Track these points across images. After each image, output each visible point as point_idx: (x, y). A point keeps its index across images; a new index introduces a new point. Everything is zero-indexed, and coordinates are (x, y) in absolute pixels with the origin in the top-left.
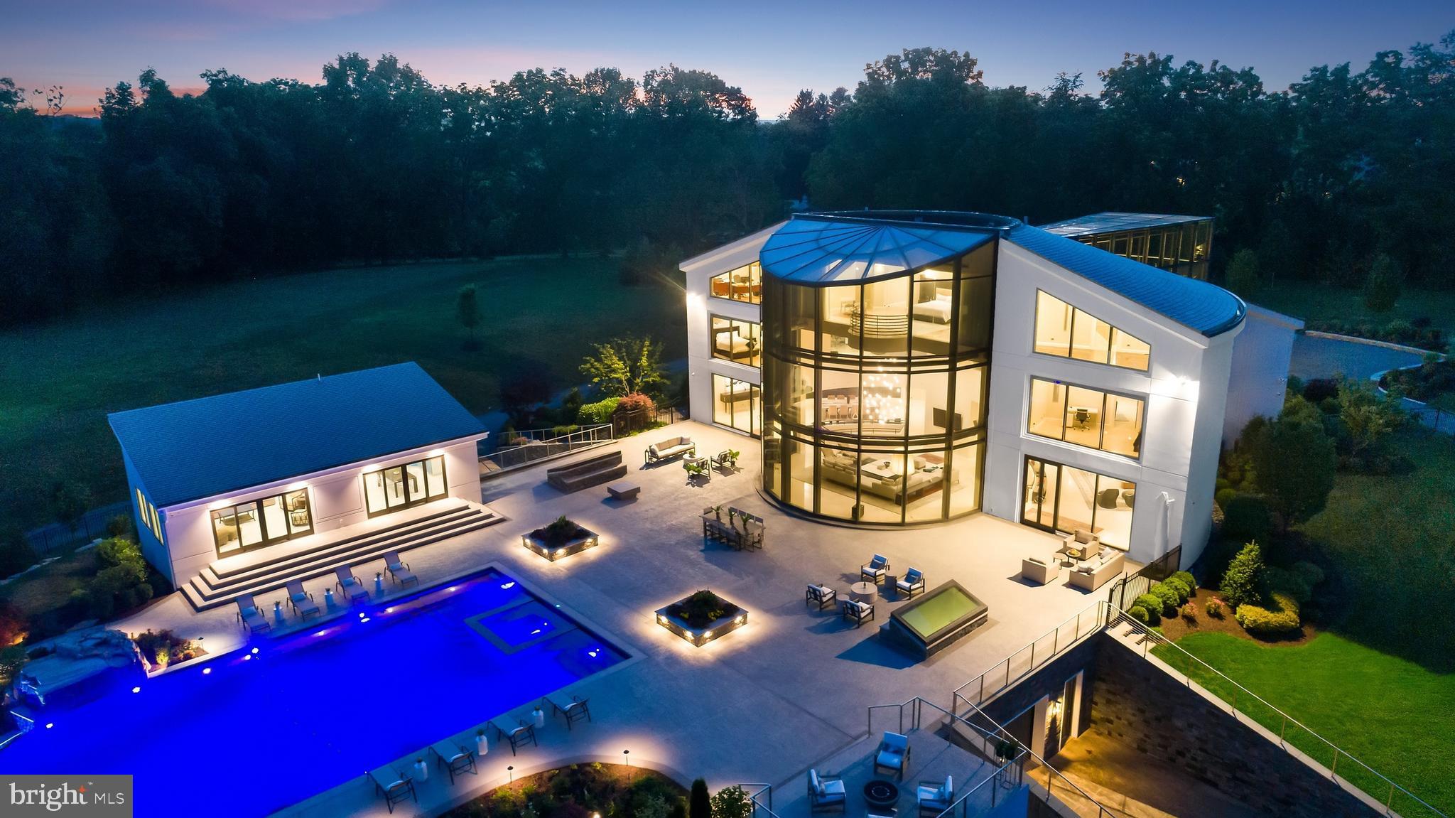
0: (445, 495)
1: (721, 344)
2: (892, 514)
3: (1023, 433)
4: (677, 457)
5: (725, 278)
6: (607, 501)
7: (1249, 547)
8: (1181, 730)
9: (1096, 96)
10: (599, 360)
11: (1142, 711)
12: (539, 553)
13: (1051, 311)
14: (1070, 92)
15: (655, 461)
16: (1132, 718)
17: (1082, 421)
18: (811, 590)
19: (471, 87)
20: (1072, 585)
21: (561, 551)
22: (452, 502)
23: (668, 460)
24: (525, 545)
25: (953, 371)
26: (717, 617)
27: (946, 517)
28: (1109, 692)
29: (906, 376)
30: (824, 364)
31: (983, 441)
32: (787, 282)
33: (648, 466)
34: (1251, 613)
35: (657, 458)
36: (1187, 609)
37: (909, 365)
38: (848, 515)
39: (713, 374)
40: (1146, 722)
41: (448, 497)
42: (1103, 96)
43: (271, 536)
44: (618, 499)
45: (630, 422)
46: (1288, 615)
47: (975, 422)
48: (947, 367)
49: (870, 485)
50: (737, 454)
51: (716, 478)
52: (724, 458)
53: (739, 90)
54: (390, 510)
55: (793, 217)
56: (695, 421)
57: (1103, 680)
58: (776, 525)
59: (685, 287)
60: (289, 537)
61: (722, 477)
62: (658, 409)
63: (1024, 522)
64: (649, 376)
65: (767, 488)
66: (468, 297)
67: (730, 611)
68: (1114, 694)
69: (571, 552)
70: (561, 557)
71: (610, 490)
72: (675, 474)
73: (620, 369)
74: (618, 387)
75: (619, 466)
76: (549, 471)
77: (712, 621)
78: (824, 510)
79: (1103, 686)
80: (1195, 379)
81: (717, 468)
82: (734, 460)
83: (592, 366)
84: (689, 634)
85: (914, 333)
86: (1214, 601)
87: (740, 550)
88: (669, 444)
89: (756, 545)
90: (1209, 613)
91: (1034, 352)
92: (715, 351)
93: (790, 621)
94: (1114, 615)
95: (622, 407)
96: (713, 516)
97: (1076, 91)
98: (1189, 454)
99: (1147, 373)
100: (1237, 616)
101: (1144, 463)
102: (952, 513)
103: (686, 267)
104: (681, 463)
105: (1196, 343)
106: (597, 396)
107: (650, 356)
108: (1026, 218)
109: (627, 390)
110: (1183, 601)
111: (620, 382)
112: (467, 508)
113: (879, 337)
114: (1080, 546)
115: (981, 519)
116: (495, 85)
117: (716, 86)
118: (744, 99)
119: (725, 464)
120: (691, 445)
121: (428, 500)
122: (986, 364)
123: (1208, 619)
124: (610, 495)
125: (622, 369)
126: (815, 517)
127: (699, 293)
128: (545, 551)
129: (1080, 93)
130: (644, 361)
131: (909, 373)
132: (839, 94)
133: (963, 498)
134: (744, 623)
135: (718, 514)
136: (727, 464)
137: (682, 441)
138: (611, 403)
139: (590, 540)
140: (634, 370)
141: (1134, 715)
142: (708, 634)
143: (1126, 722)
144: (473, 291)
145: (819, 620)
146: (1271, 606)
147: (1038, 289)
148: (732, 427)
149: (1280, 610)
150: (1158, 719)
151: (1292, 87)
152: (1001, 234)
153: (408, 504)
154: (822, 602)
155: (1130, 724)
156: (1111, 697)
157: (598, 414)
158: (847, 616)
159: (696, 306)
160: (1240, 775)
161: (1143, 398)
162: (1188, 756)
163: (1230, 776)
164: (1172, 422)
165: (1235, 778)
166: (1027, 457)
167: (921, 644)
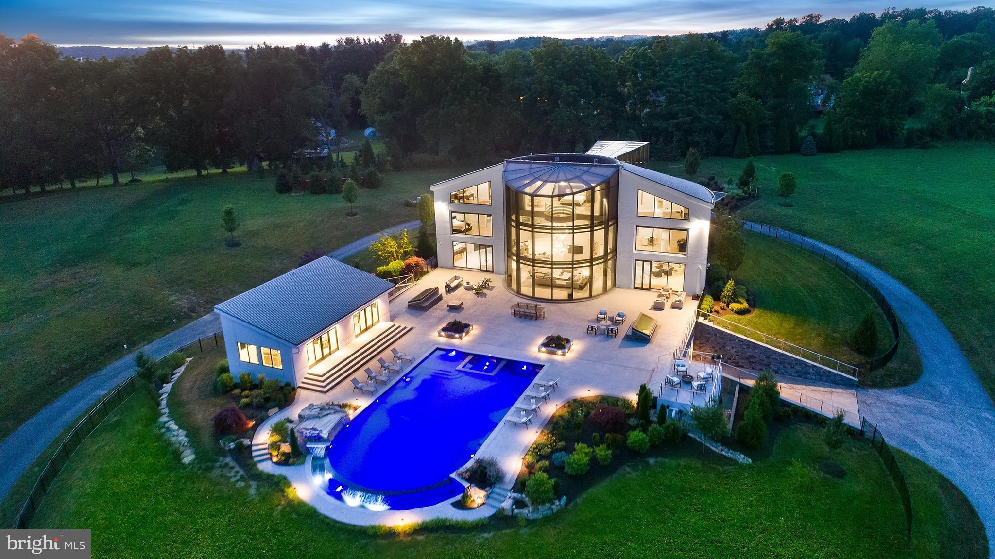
2: (585, 294)
3: (634, 251)
5: (460, 193)
7: (730, 281)
8: (729, 350)
11: (713, 347)
12: (454, 338)
15: (449, 289)
18: (588, 327)
20: (673, 307)
21: (464, 334)
23: (456, 288)
25: (606, 228)
26: (565, 344)
27: (606, 291)
28: (700, 343)
31: (615, 256)
33: (448, 292)
34: (735, 306)
35: (450, 287)
36: (715, 308)
38: (568, 297)
39: (453, 242)
41: (380, 323)
44: (454, 309)
46: (745, 305)
48: (604, 227)
50: (490, 279)
51: (487, 292)
56: (442, 268)
57: (698, 340)
58: (542, 307)
59: (434, 198)
61: (491, 292)
62: (425, 264)
63: (635, 288)
66: (229, 213)
67: (566, 340)
68: (702, 344)
69: (467, 334)
70: (465, 336)
72: (466, 293)
73: (392, 245)
75: (439, 294)
78: (556, 297)
79: (698, 342)
80: (708, 220)
82: (489, 283)
84: (558, 352)
86: (721, 305)
88: (452, 280)
90: (720, 309)
91: (637, 216)
92: (455, 231)
94: (695, 315)
95: (406, 265)
98: (707, 250)
99: (687, 219)
100: (730, 308)
101: (688, 256)
102: (608, 289)
103: (432, 189)
104: (462, 288)
110: (713, 306)
111: (392, 253)
115: (617, 290)
120: (461, 279)
122: (616, 223)
123: (722, 311)
124: (449, 308)
126: (558, 301)
127: (444, 201)
128: (457, 335)
135: (519, 306)
137: (456, 278)
142: (565, 351)
146: (739, 302)
147: (638, 189)
148: (467, 268)
149: (742, 303)
156: (701, 345)
157: (394, 271)
159: (441, 209)
160: (751, 360)
161: (687, 230)
162: (732, 359)
163: (748, 362)
164: (699, 238)
165: (749, 362)
166: (636, 260)
167: (647, 337)
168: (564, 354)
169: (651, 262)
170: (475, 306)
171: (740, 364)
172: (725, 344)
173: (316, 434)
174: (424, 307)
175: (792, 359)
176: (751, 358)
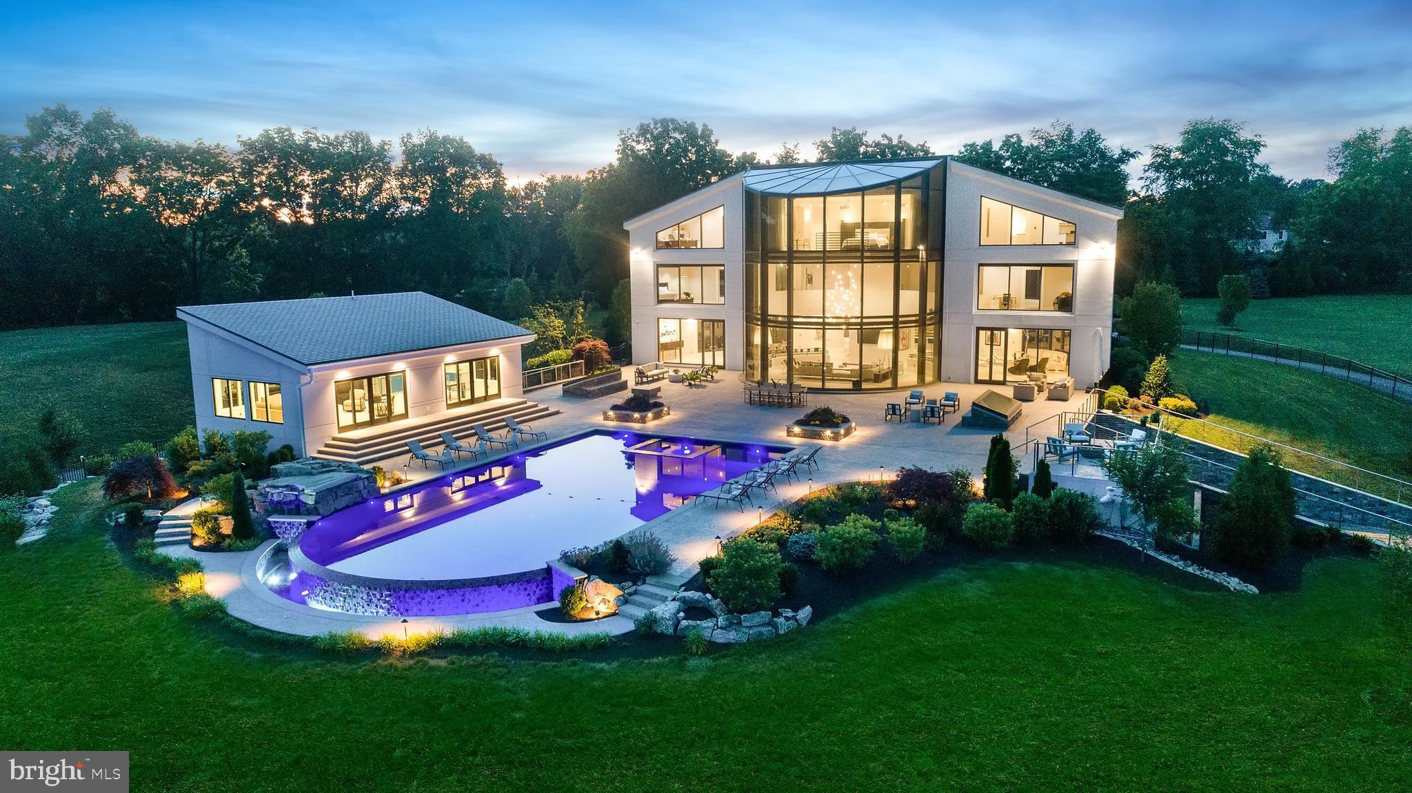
0: (498, 396)
3: (974, 311)
7: (1159, 359)
12: (627, 420)
18: (890, 407)
20: (1051, 399)
21: (650, 415)
22: (505, 400)
24: (606, 418)
26: (840, 423)
27: (923, 382)
31: (940, 323)
33: (639, 383)
34: (1170, 401)
38: (850, 386)
39: (657, 318)
41: (500, 397)
43: (376, 415)
45: (592, 361)
52: (707, 372)
54: (461, 402)
56: (638, 365)
59: (628, 242)
60: (389, 418)
63: (979, 381)
67: (846, 419)
76: (563, 386)
77: (837, 424)
78: (829, 386)
80: (1112, 242)
81: (704, 380)
82: (714, 374)
83: (531, 325)
84: (827, 433)
90: (1143, 407)
91: (980, 246)
98: (1111, 298)
99: (1073, 244)
100: (1161, 406)
101: (1077, 313)
104: (666, 381)
105: (1114, 216)
107: (583, 316)
112: (521, 404)
114: (1035, 383)
115: (944, 385)
120: (666, 369)
121: (485, 398)
122: (941, 260)
126: (824, 390)
127: (645, 247)
128: (637, 415)
130: (580, 319)
134: (855, 429)
136: (708, 378)
138: (561, 352)
142: (839, 432)
146: (1178, 398)
147: (981, 196)
148: (682, 363)
149: (1181, 399)
153: (473, 401)
157: (555, 360)
158: (926, 417)
159: (640, 260)
161: (1071, 265)
164: (1097, 277)
166: (978, 329)
167: (1004, 419)
168: (836, 437)
169: (1005, 330)
170: (682, 395)
173: (293, 498)
174: (589, 392)
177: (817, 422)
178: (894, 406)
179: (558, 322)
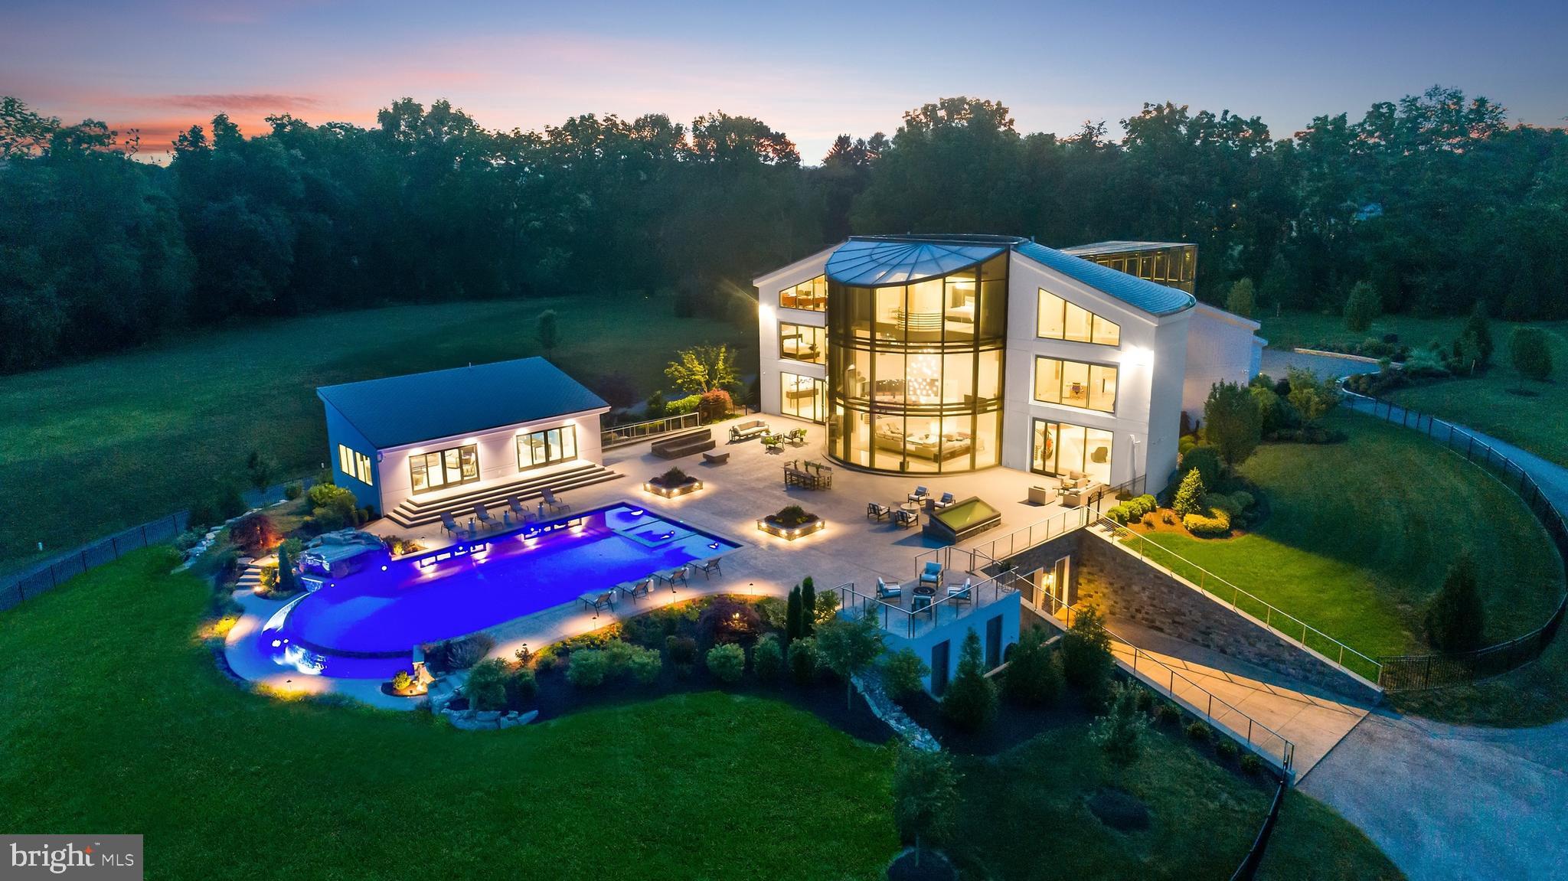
0: (575, 457)
1: (787, 349)
2: (933, 467)
3: (1031, 401)
4: (754, 436)
5: (792, 292)
6: (703, 464)
7: (1192, 472)
8: (1138, 593)
9: (1118, 142)
10: (682, 364)
11: (1111, 584)
12: (658, 493)
13: (1049, 305)
14: (1095, 139)
15: (737, 438)
16: (1105, 591)
17: (1077, 393)
18: (871, 508)
19: (524, 132)
20: (1066, 505)
21: (676, 491)
22: (581, 462)
23: (747, 438)
24: (646, 489)
25: (976, 352)
26: (804, 522)
27: (973, 469)
28: (1089, 573)
29: (940, 355)
30: (877, 349)
31: (1001, 409)
32: (848, 285)
33: (732, 442)
34: (1193, 519)
35: (740, 436)
36: (1147, 517)
37: (943, 348)
38: (897, 468)
39: (781, 373)
40: (1115, 592)
41: (578, 457)
42: (1125, 142)
43: (449, 481)
44: (711, 462)
45: (713, 411)
46: (1221, 520)
47: (995, 395)
48: (972, 349)
49: (914, 449)
50: (805, 431)
51: (789, 449)
52: (794, 435)
53: (783, 135)
54: (535, 467)
55: (850, 239)
56: (765, 413)
57: (1086, 566)
58: (840, 475)
59: (757, 299)
60: (461, 482)
61: (794, 448)
62: (735, 403)
63: (1033, 471)
64: (724, 378)
65: (832, 453)
66: (547, 320)
67: (812, 519)
68: (1093, 574)
69: (683, 492)
70: (676, 495)
71: (705, 456)
72: (756, 447)
73: (700, 371)
74: (697, 389)
75: (709, 441)
76: (653, 444)
77: (799, 524)
78: (877, 466)
79: (1085, 570)
80: (1151, 349)
81: (789, 443)
82: (803, 436)
83: (676, 370)
84: (783, 532)
85: (946, 328)
86: (1166, 513)
87: (814, 490)
88: (748, 426)
89: (827, 486)
90: (1164, 522)
91: (1038, 337)
92: (784, 355)
93: (855, 528)
94: (1093, 519)
95: (705, 401)
96: (792, 467)
97: (1100, 138)
98: (1149, 407)
99: (1118, 347)
100: (1184, 523)
101: (1118, 415)
102: (977, 466)
103: (757, 283)
104: (759, 440)
105: (1152, 323)
106: (680, 393)
107: (725, 361)
108: (1033, 238)
109: (706, 390)
110: (1145, 511)
111: (699, 383)
112: (594, 466)
113: (920, 331)
114: (1073, 482)
115: (1001, 470)
116: (549, 129)
117: (761, 130)
118: (788, 144)
119: (796, 438)
120: (766, 427)
121: (561, 461)
122: (1003, 348)
123: (1163, 524)
124: (705, 460)
125: (702, 372)
126: (871, 470)
127: (770, 304)
128: (664, 491)
129: (1104, 139)
130: (721, 365)
131: (943, 353)
132: (878, 139)
133: (986, 455)
134: (823, 528)
135: (795, 465)
136: (797, 440)
137: (758, 424)
138: (694, 399)
139: (697, 484)
140: (712, 373)
141: (1107, 588)
142: (797, 532)
143: (1101, 595)
144: (551, 316)
145: (877, 526)
146: (1209, 515)
147: (1040, 288)
148: (798, 416)
149: (1214, 517)
150: (1122, 588)
151: (1297, 134)
152: (1011, 247)
153: (548, 463)
154: (879, 515)
155: (1104, 595)
156: (1090, 577)
157: (684, 407)
158: (898, 521)
159: (767, 317)
160: (1177, 619)
161: (1115, 366)
162: (1143, 611)
163: (1170, 621)
164: (1138, 384)
165: (1174, 622)
166: (1035, 420)
167: (952, 533)
168: (790, 537)
169: (1058, 424)
170: (745, 462)
171: (1158, 624)
172: (1131, 579)
174: (669, 453)
175: (1250, 625)
176: (1177, 614)
177: (781, 521)
178: (874, 506)
179: (701, 368)
